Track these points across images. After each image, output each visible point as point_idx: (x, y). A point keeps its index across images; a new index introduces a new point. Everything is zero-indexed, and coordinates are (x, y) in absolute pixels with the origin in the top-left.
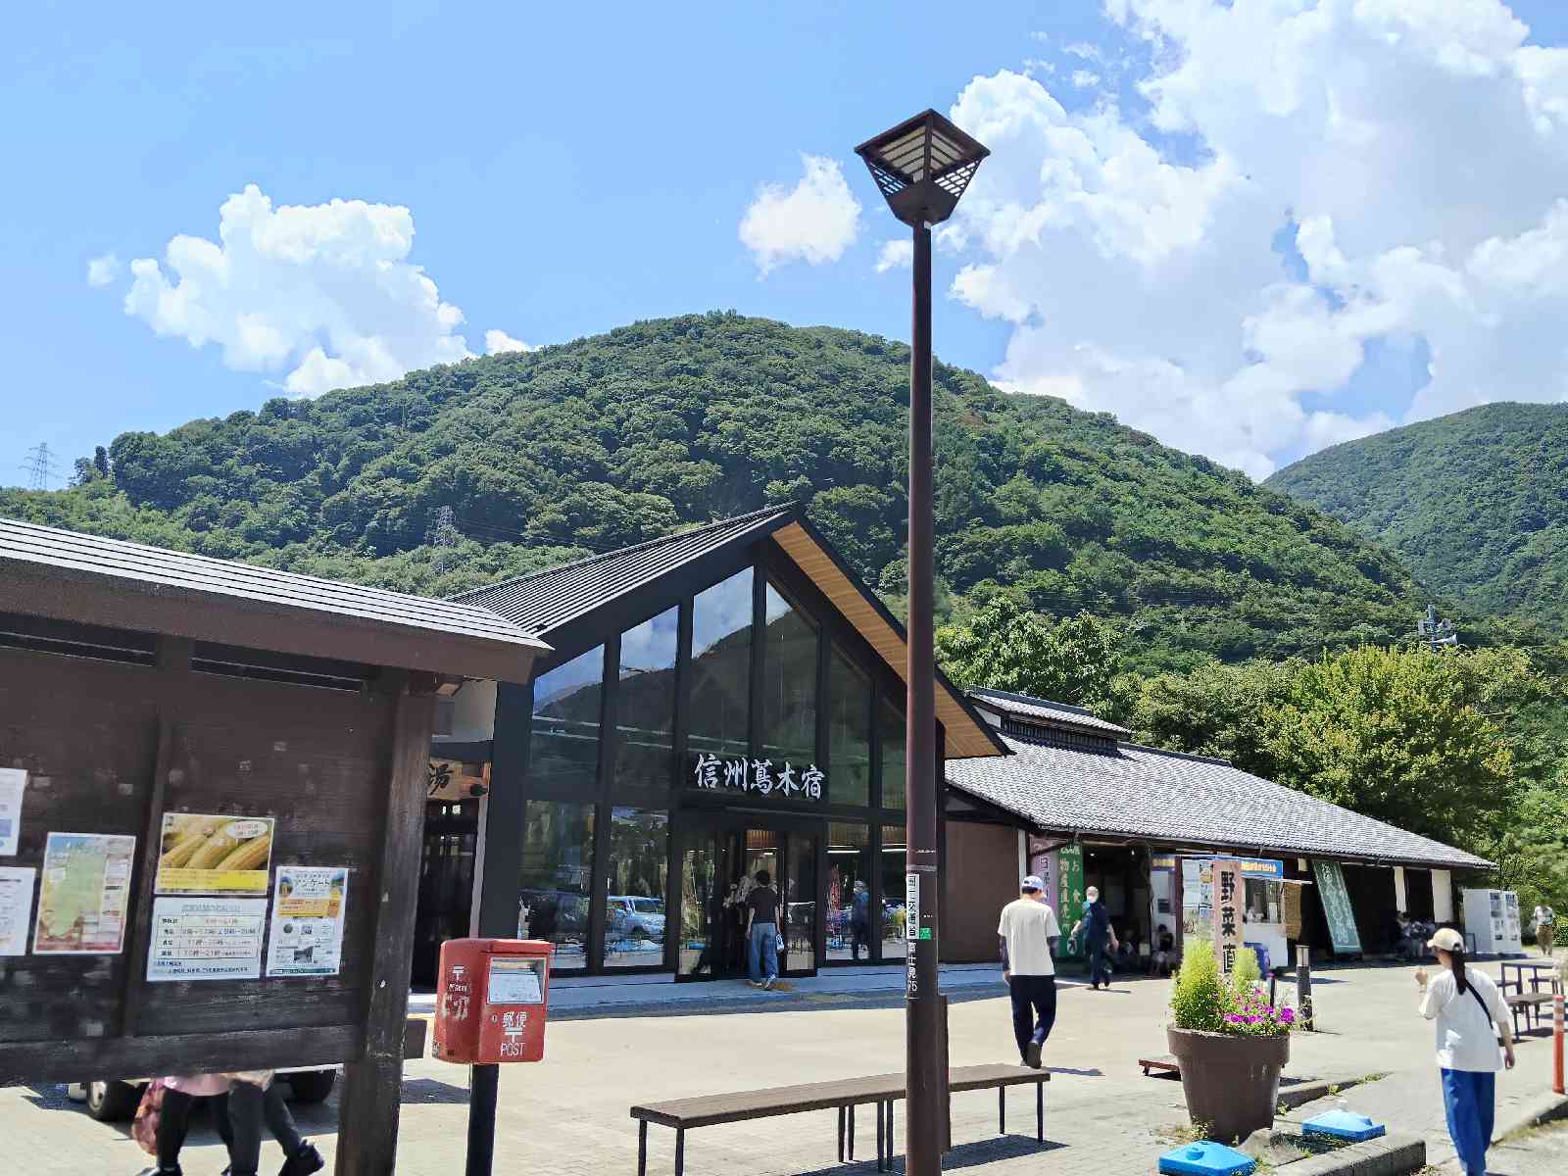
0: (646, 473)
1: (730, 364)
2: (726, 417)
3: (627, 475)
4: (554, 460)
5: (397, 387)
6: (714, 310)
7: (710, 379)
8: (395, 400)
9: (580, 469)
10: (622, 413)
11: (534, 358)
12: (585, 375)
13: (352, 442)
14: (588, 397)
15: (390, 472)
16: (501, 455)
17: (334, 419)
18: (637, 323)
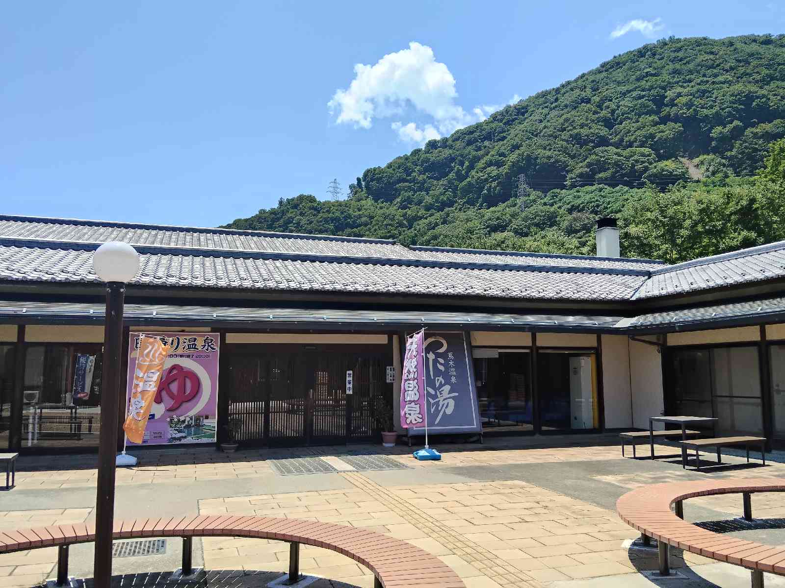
0: (634, 137)
1: (678, 66)
2: (679, 95)
3: (622, 140)
4: (578, 139)
5: (487, 123)
6: (661, 38)
7: (665, 76)
8: (487, 128)
9: (593, 141)
10: (614, 106)
11: (557, 91)
12: (588, 92)
13: (469, 153)
14: (592, 102)
15: (490, 164)
16: (547, 143)
17: (458, 144)
18: (615, 57)
